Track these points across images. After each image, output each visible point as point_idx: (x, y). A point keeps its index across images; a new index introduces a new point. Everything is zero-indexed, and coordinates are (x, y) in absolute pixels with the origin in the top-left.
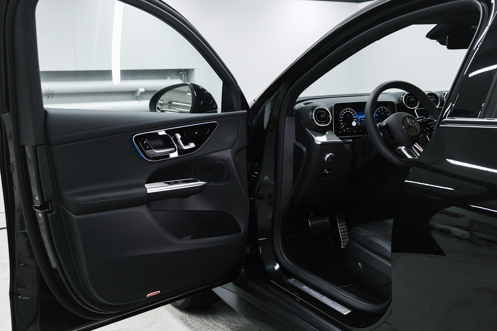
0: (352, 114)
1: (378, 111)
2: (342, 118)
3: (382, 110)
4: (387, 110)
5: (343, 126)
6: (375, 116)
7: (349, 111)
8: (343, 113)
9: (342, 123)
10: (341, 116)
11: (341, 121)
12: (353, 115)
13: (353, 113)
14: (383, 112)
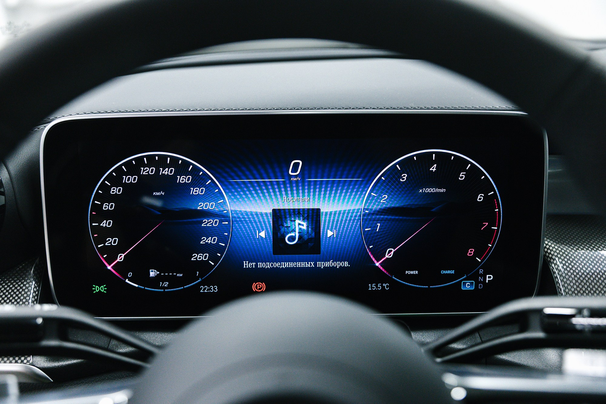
0: (186, 187)
1: (394, 174)
2: (106, 207)
3: (433, 169)
4: (474, 173)
5: (121, 258)
6: (375, 207)
7: (165, 166)
8: (116, 180)
9: (112, 242)
10: (105, 197)
11: (104, 224)
12: (196, 191)
14: (433, 179)
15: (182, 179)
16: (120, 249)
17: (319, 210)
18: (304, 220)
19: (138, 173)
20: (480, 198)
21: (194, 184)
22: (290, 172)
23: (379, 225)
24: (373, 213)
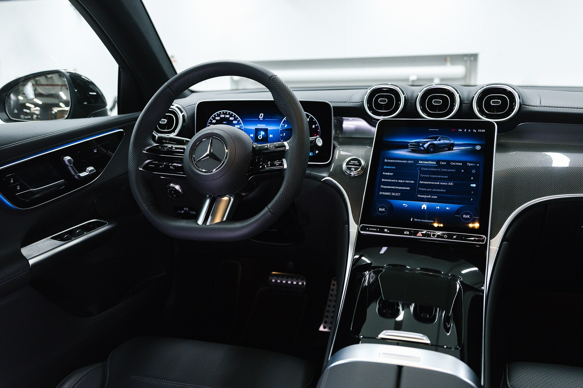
0: (232, 121)
4: (311, 118)
6: (283, 128)
7: (227, 114)
8: (214, 119)
10: (211, 123)
12: (235, 122)
13: (236, 119)
15: (231, 119)
17: (267, 129)
18: (263, 131)
19: (220, 117)
20: (314, 126)
21: (234, 120)
22: (260, 117)
23: (284, 134)
24: (283, 130)
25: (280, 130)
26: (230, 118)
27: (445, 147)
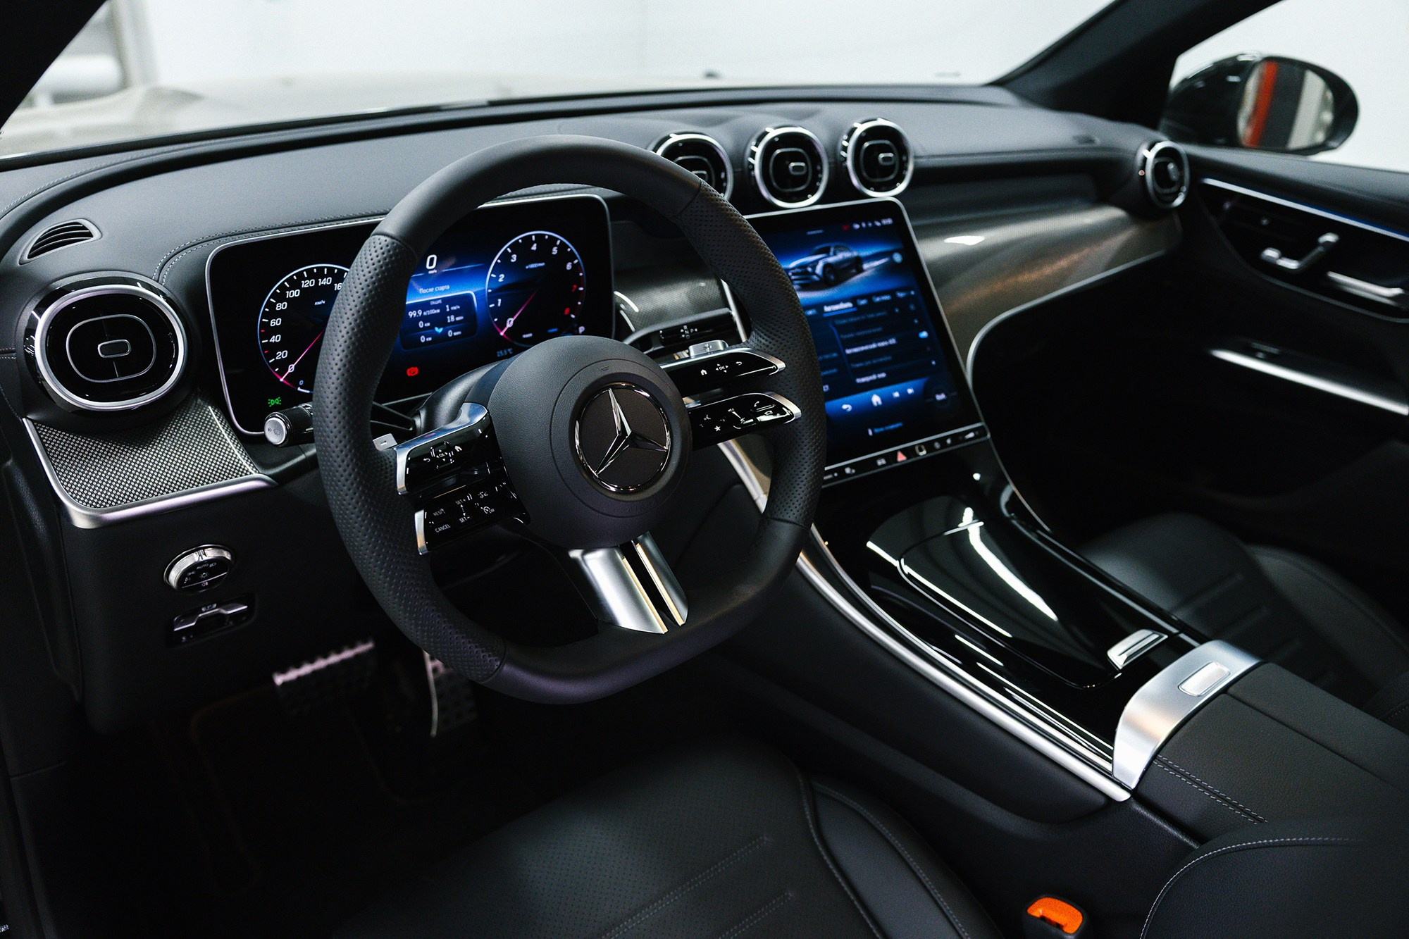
1: (506, 256)
2: (274, 323)
3: (534, 247)
4: (563, 247)
5: (291, 368)
6: (495, 286)
7: (323, 277)
8: (280, 297)
9: (282, 355)
10: (273, 314)
11: (274, 339)
14: (535, 257)
16: (290, 360)
19: (300, 287)
20: (569, 266)
22: (428, 267)
23: (500, 300)
24: (495, 291)
25: (489, 293)
26: (336, 285)
27: (850, 267)
